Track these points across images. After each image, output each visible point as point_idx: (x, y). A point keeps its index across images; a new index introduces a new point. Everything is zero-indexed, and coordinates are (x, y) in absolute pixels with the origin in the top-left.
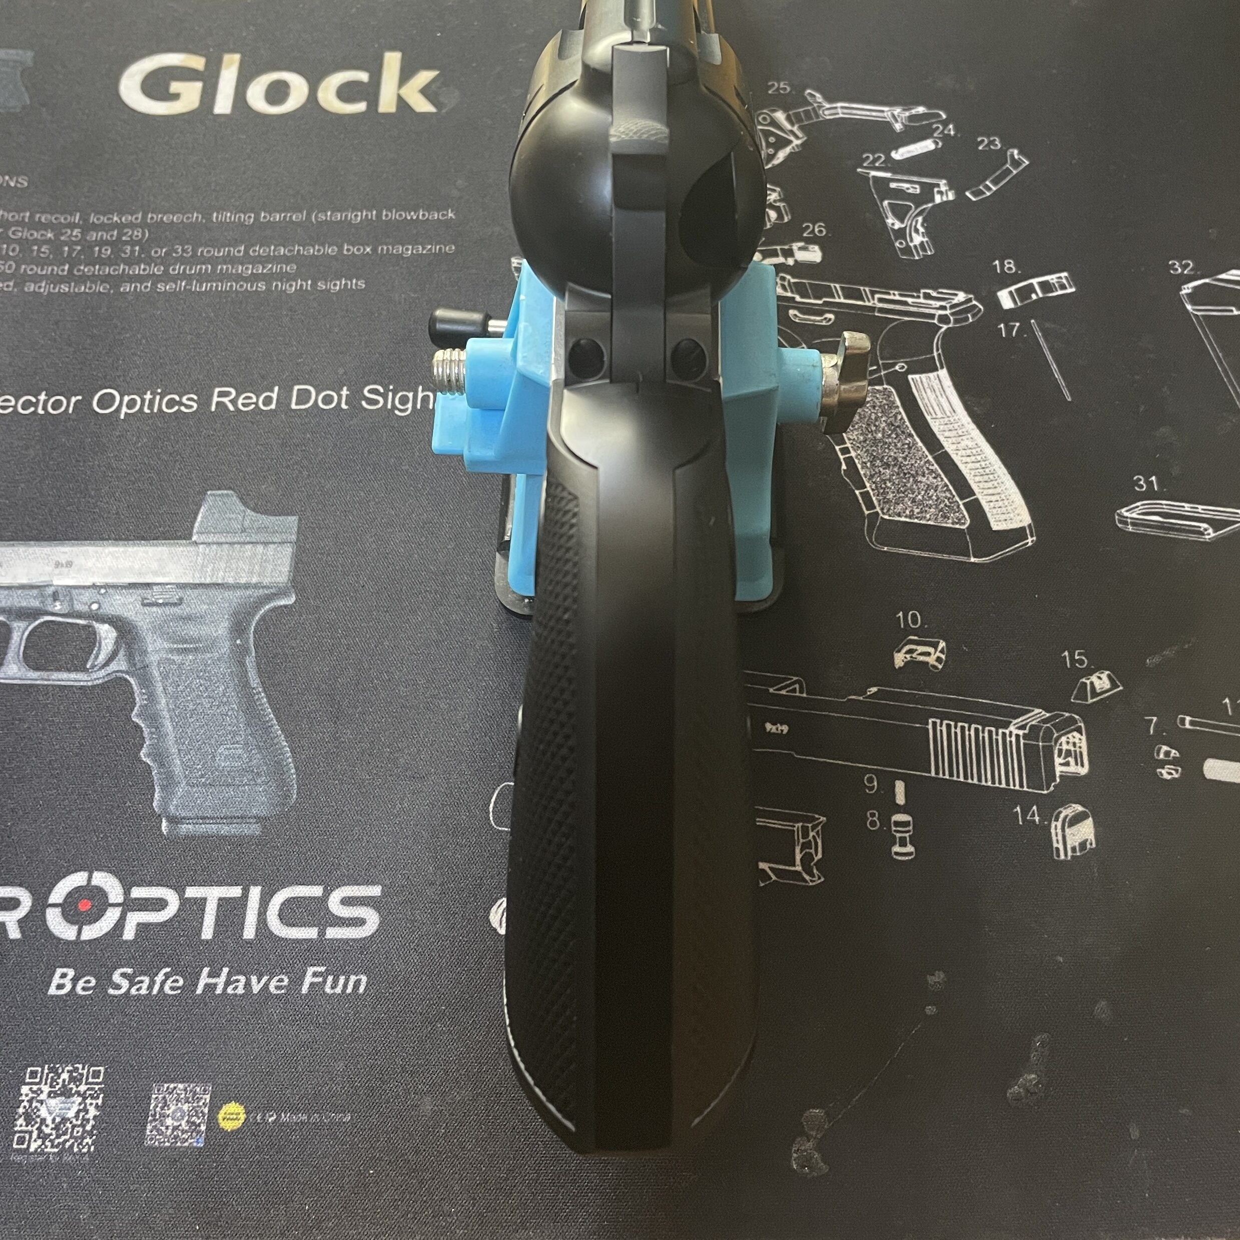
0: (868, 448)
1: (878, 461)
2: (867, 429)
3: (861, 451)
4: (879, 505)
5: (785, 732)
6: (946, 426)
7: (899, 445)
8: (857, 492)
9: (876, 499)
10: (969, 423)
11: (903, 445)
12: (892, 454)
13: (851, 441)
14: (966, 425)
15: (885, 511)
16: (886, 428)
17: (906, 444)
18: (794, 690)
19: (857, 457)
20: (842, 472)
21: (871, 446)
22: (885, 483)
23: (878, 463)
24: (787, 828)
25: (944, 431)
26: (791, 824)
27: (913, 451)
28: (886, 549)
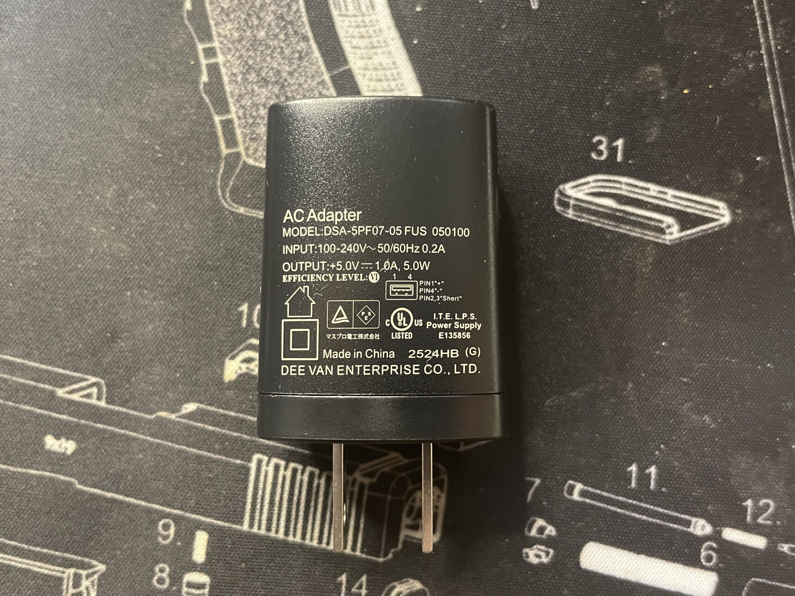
0: (243, 52)
1: (254, 75)
2: (246, 20)
3: (234, 55)
4: (244, 141)
5: (69, 452)
6: (356, 30)
7: (287, 52)
8: (217, 119)
9: (242, 132)
10: (389, 29)
11: (292, 53)
12: (275, 66)
13: (222, 39)
14: (386, 32)
15: (251, 152)
16: (273, 24)
17: (298, 51)
18: (89, 396)
19: (225, 65)
20: (202, 86)
21: (248, 50)
22: (257, 110)
23: (252, 77)
24: (54, 573)
25: (353, 37)
26: (61, 569)
27: (304, 63)
28: (242, 210)
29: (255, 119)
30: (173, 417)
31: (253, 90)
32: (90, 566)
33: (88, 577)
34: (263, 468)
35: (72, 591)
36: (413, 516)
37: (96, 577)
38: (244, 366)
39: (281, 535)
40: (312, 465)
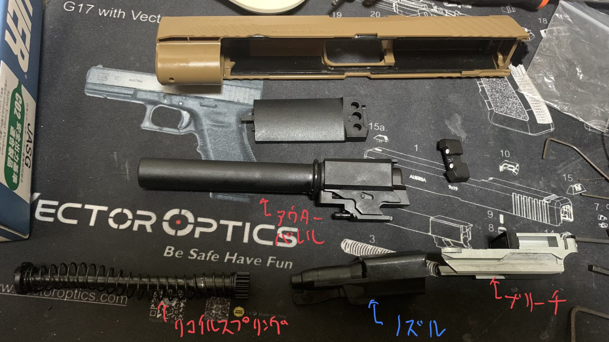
29: (496, 101)
30: (486, 181)
31: (494, 94)
32: (467, 225)
33: (468, 228)
34: (516, 197)
35: (463, 232)
36: (564, 213)
37: (470, 228)
38: (505, 167)
39: (525, 217)
40: (530, 197)
